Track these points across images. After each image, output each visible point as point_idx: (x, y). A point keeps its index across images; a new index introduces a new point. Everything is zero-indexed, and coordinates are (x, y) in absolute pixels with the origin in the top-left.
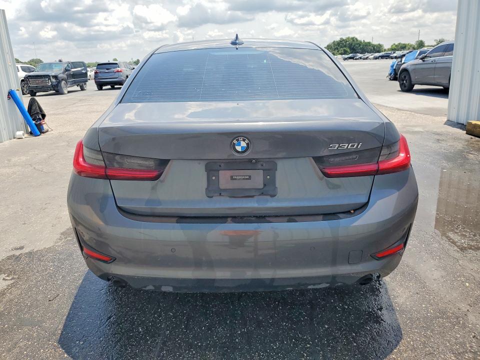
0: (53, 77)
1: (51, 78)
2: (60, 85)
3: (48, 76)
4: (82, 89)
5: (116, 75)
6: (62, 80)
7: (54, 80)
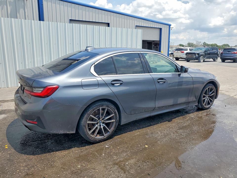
0: (197, 54)
1: (196, 54)
2: (200, 58)
3: (195, 54)
4: (214, 61)
5: (233, 55)
6: (201, 56)
7: (197, 55)
